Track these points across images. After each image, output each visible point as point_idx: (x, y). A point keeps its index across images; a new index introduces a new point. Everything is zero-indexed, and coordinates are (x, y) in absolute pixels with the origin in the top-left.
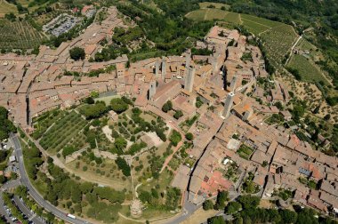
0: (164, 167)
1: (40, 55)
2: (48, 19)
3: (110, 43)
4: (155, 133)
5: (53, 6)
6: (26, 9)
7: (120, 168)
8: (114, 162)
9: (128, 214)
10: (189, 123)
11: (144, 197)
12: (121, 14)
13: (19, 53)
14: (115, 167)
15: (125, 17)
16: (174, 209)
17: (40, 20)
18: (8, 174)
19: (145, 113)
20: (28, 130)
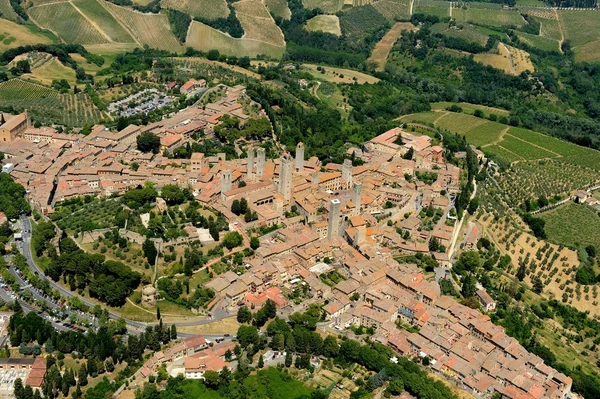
0: (204, 268)
1: (92, 135)
2: (123, 94)
3: (210, 137)
4: (208, 230)
5: (137, 75)
6: (91, 77)
7: (146, 255)
8: (141, 248)
9: (138, 302)
10: (264, 231)
11: (164, 286)
12: (248, 97)
13: (60, 131)
14: (140, 254)
15: (253, 103)
16: (197, 307)
17: (109, 94)
18: (8, 247)
19: (206, 208)
20: (46, 211)
